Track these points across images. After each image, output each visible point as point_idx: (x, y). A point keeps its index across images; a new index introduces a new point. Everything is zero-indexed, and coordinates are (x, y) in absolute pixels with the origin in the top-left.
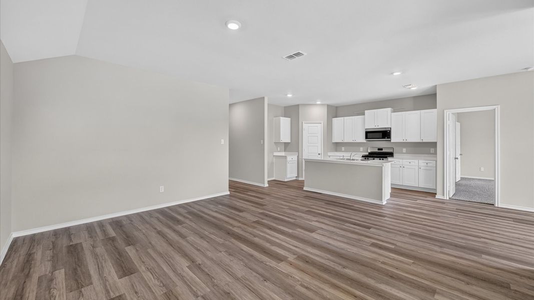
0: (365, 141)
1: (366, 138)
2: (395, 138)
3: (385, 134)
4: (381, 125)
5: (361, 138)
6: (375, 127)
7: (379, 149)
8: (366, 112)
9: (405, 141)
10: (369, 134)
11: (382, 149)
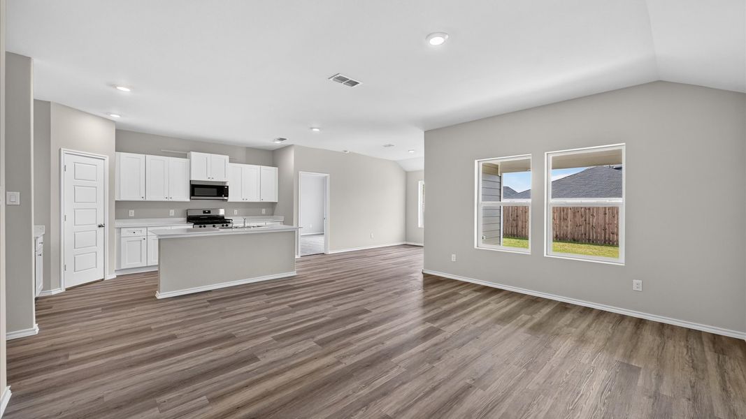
0: (189, 200)
1: (192, 194)
2: (233, 197)
3: (221, 191)
4: (215, 177)
5: (183, 195)
6: (209, 180)
7: (204, 212)
8: (193, 154)
9: (245, 201)
10: (197, 189)
11: (209, 212)
